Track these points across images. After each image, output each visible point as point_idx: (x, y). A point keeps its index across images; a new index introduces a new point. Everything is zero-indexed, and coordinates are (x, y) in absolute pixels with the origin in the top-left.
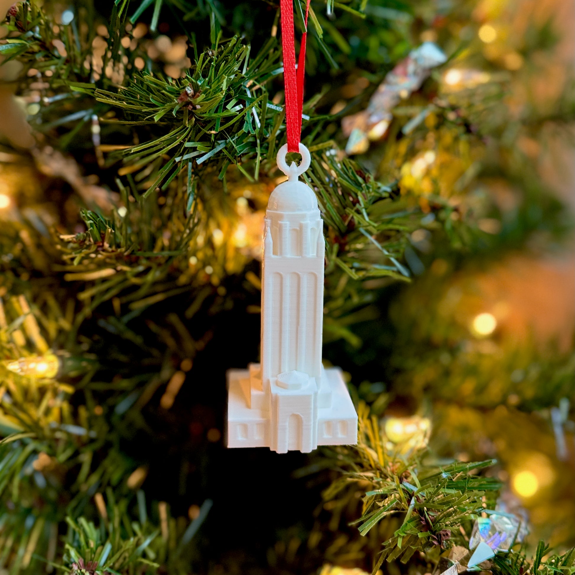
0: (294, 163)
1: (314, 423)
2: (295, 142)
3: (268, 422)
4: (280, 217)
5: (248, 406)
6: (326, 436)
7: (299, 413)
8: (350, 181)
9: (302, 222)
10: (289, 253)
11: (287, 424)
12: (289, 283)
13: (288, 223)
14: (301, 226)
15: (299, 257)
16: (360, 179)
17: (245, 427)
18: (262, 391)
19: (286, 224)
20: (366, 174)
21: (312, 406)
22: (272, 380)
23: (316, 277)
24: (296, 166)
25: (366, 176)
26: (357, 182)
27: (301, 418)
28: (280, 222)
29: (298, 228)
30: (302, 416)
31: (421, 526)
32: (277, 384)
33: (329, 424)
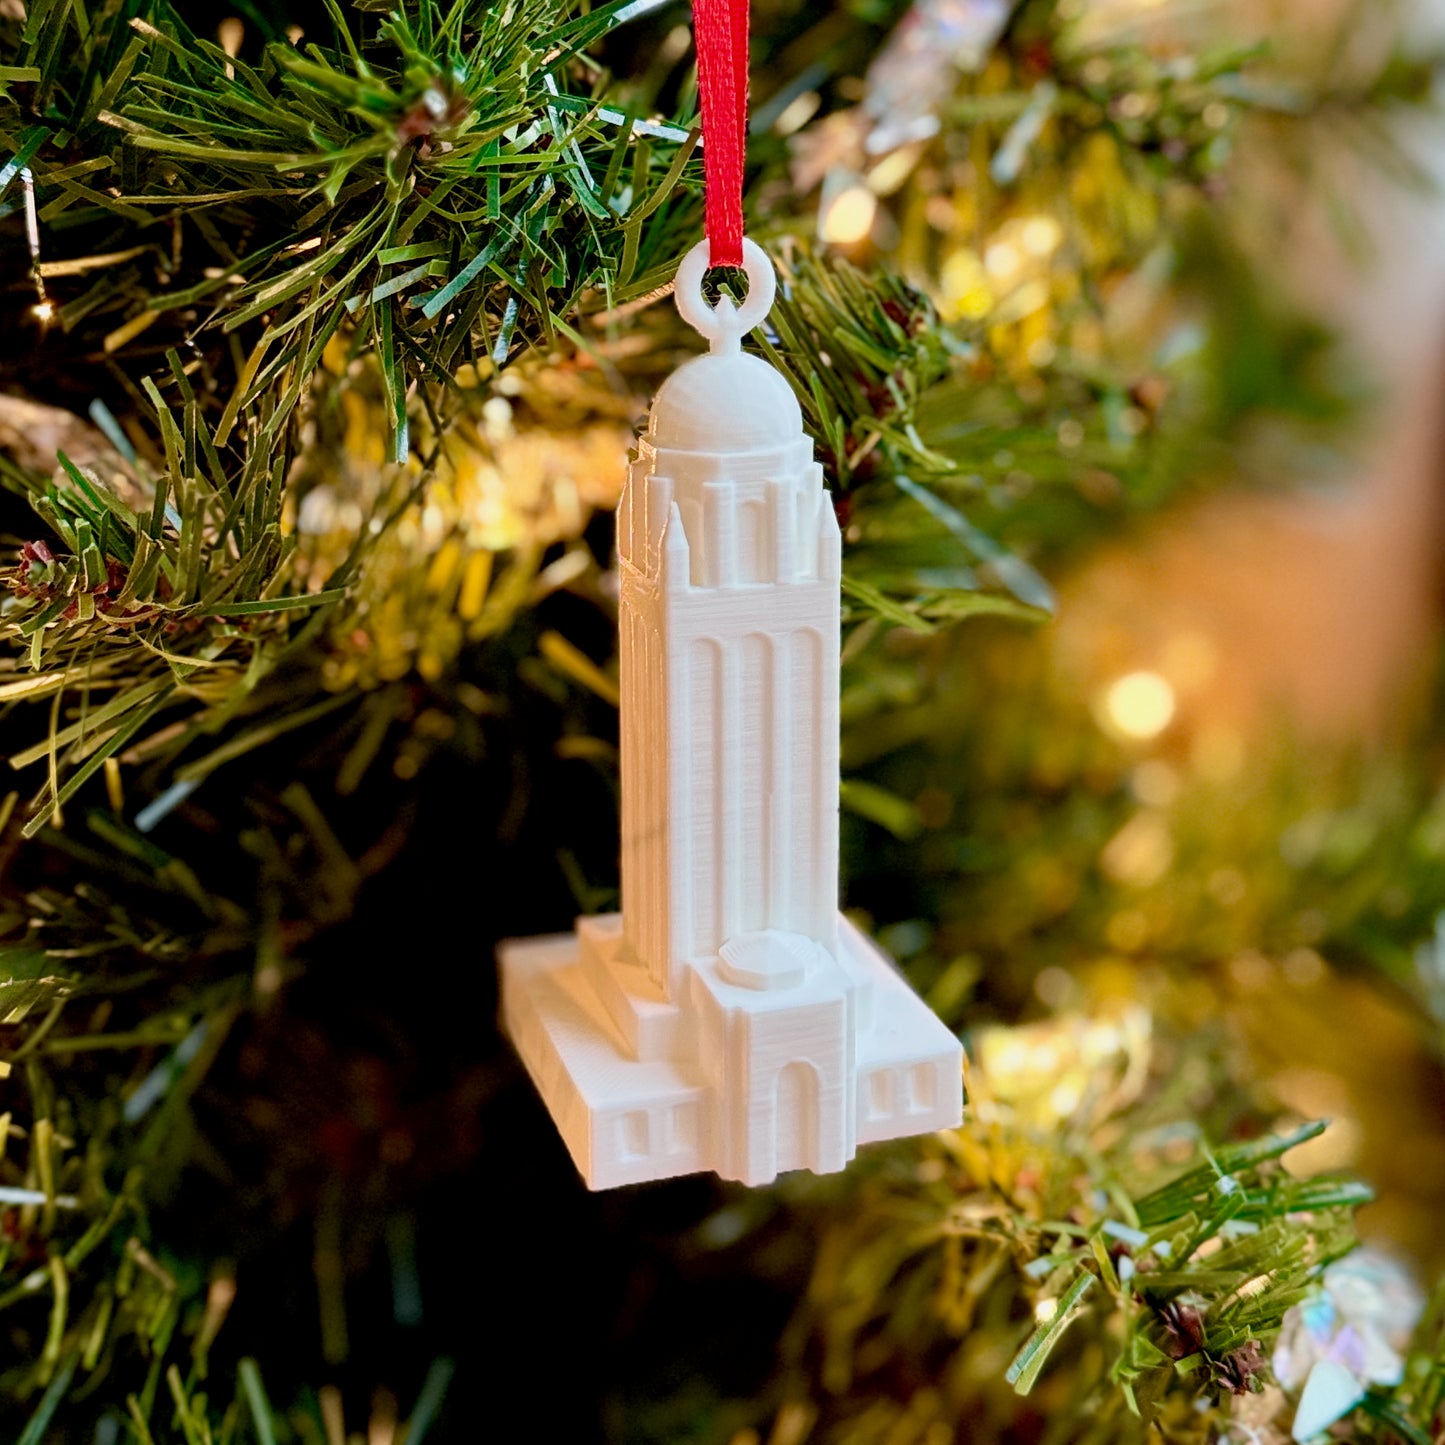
0: (726, 299)
1: (849, 1080)
2: (734, 235)
3: (708, 1095)
4: (708, 468)
5: (628, 1055)
6: (875, 1116)
7: (806, 1059)
8: (866, 336)
9: (774, 480)
10: (737, 576)
11: (773, 1096)
12: (739, 666)
13: (732, 485)
14: (771, 493)
15: (765, 586)
16: (895, 329)
17: (638, 1122)
18: (668, 1003)
19: (728, 489)
20: (910, 311)
21: (844, 1034)
22: (701, 966)
23: (816, 640)
24: (733, 307)
25: (913, 317)
26: (885, 337)
27: (813, 1072)
28: (707, 484)
29: (761, 499)
30: (815, 1066)
31: (1163, 1338)
32: (724, 975)
33: (882, 1081)
